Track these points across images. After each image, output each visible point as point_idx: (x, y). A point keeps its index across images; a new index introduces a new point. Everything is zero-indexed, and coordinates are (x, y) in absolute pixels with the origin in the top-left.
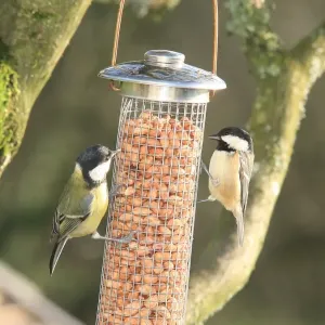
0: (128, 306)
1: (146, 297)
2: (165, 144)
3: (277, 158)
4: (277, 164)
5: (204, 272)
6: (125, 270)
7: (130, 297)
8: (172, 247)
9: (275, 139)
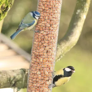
0: (41, 49)
1: (45, 47)
2: (52, 4)
3: (85, 8)
4: (85, 10)
5: (64, 40)
6: (40, 39)
7: (41, 47)
8: (53, 33)
9: (84, 3)
